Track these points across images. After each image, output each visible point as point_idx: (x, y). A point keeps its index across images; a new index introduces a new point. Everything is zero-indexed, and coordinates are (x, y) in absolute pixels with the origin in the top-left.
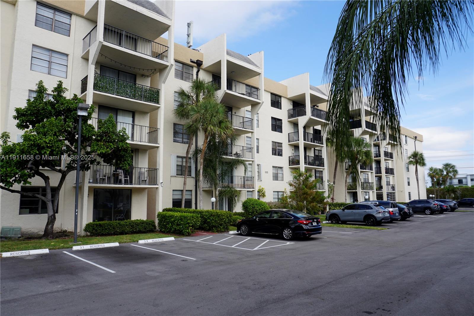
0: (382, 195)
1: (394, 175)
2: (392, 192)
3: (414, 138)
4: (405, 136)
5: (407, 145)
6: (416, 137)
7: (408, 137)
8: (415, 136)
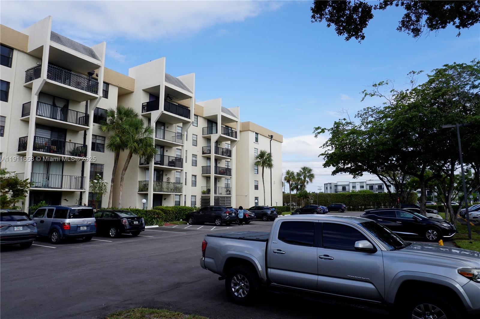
0: (210, 199)
1: (231, 176)
2: (225, 196)
3: (269, 137)
4: (255, 133)
5: (258, 144)
6: (272, 137)
7: (260, 134)
8: (270, 135)
